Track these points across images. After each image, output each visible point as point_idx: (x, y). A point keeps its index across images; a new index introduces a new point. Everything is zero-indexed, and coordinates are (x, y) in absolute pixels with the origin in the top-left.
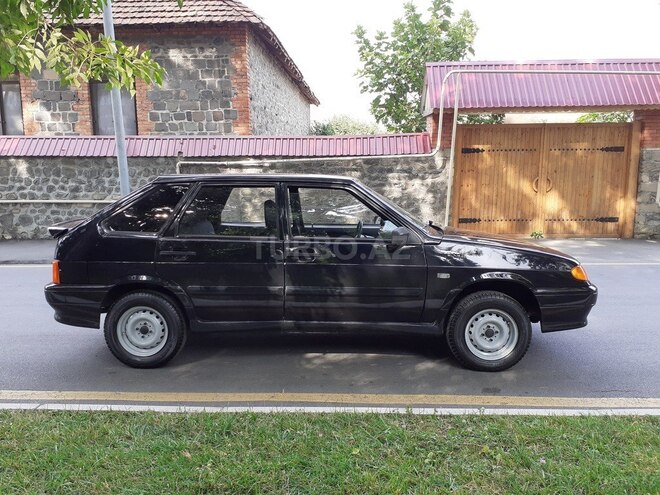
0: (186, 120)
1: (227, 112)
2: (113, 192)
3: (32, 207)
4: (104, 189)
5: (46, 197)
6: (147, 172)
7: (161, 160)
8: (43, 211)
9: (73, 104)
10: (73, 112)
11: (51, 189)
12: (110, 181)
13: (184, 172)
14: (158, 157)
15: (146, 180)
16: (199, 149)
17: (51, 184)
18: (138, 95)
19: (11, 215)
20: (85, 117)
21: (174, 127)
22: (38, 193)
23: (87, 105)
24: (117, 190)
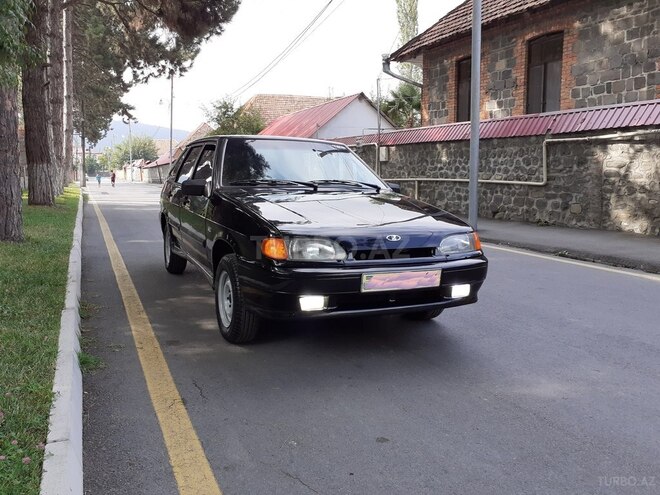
0: (605, 93)
1: (652, 76)
2: (496, 173)
3: (445, 185)
4: (490, 169)
5: (454, 176)
6: (522, 153)
7: (533, 139)
8: (451, 189)
9: (512, 91)
10: (511, 98)
11: (457, 169)
12: (495, 162)
13: (552, 152)
14: (530, 136)
15: (521, 159)
16: (567, 124)
17: (458, 164)
18: (564, 72)
19: (434, 191)
20: (520, 102)
21: (593, 102)
22: (450, 173)
23: (522, 90)
24: (499, 170)
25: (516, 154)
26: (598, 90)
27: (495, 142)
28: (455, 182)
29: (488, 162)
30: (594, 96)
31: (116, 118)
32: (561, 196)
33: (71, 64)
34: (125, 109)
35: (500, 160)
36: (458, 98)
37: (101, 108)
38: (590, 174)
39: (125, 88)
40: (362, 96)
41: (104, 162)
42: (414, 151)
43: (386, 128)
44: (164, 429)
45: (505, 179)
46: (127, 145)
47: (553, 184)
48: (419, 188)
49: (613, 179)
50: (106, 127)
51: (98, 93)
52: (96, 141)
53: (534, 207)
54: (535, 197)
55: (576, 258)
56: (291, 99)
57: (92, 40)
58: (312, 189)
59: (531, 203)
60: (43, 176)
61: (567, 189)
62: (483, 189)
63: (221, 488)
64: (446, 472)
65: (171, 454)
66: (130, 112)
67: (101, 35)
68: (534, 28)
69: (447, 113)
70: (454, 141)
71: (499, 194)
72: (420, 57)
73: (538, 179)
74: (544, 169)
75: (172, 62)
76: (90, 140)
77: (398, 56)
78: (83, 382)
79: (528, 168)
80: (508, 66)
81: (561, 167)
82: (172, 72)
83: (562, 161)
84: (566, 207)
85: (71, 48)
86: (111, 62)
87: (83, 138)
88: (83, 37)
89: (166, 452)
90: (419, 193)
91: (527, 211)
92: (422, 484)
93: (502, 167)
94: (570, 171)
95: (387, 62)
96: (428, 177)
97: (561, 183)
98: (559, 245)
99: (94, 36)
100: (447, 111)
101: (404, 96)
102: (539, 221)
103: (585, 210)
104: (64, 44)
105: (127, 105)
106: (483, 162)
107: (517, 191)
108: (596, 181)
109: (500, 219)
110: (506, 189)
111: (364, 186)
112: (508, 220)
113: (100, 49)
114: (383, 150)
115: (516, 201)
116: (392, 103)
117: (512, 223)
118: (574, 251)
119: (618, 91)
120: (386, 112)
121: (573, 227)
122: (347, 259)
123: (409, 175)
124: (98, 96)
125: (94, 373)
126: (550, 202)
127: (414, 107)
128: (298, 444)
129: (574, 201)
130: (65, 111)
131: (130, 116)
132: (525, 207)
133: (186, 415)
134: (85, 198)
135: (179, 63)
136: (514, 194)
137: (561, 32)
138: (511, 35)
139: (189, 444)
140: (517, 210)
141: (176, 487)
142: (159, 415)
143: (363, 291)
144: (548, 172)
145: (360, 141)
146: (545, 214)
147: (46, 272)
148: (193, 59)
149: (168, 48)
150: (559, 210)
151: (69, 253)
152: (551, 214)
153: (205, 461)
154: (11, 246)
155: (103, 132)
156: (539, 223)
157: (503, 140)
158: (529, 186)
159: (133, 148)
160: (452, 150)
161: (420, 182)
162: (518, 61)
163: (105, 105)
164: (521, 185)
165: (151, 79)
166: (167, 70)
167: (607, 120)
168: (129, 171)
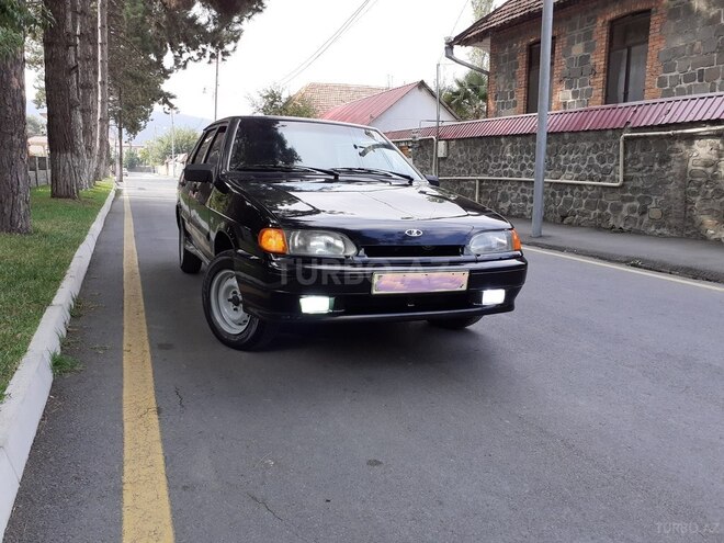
0: (697, 82)
2: (567, 171)
3: (509, 185)
4: (560, 167)
5: (519, 175)
6: (596, 149)
7: (610, 133)
8: (516, 189)
9: (590, 79)
10: (589, 87)
11: (523, 167)
12: (565, 159)
13: (630, 147)
14: (606, 129)
15: (595, 156)
16: (648, 116)
17: (524, 162)
18: (649, 58)
19: (497, 191)
20: (598, 91)
21: (681, 92)
22: (515, 171)
23: (601, 78)
24: (570, 169)
25: (589, 150)
26: (688, 79)
27: (567, 136)
28: (521, 182)
29: (558, 160)
30: (684, 85)
31: (157, 107)
32: (638, 199)
33: (106, 47)
34: (166, 98)
35: (571, 157)
36: (528, 87)
37: (140, 96)
38: (674, 174)
39: (166, 74)
40: (422, 85)
41: (146, 156)
42: (476, 146)
43: (446, 119)
44: (127, 440)
45: (577, 179)
46: (169, 138)
47: (630, 184)
48: (480, 188)
49: (699, 179)
50: (145, 118)
51: (137, 79)
52: (136, 133)
53: (608, 211)
54: (609, 200)
55: (650, 269)
56: (347, 89)
57: (130, 21)
58: (332, 177)
59: (604, 207)
60: (67, 167)
61: (647, 191)
62: (551, 190)
63: (172, 511)
64: (441, 503)
65: (126, 469)
66: (171, 101)
67: (140, 15)
68: (617, 6)
69: (515, 104)
70: (521, 135)
71: (569, 196)
72: (488, 41)
73: (613, 179)
74: (621, 168)
75: (213, 45)
76: (129, 131)
77: (463, 39)
78: (53, 385)
79: (602, 166)
80: (586, 50)
81: (640, 166)
82: (212, 56)
83: (642, 159)
84: (644, 212)
85: (106, 29)
86: (150, 45)
87: (120, 129)
88: (121, 17)
89: (122, 467)
90: (480, 193)
91: (600, 216)
92: (408, 516)
93: (574, 165)
94: (650, 170)
95: (450, 46)
96: (491, 175)
97: (639, 184)
98: (632, 254)
99: (132, 16)
100: (515, 102)
101: (470, 85)
102: (613, 227)
103: (665, 215)
104: (99, 25)
105: (168, 94)
106: (553, 159)
107: (590, 193)
108: (679, 182)
109: (570, 224)
110: (577, 190)
111: (395, 176)
112: (579, 225)
113: (139, 31)
114: (442, 145)
115: (588, 204)
116: (457, 94)
117: (583, 229)
118: (647, 261)
119: (712, 80)
120: (449, 103)
121: (651, 235)
122: (357, 255)
123: (469, 173)
124: (137, 83)
125: (68, 375)
126: (626, 205)
127: (480, 98)
128: (276, 463)
129: (653, 205)
130: (100, 98)
131: (171, 106)
132: (598, 211)
133: (157, 426)
134: (118, 193)
135: (221, 47)
136: (585, 196)
137: (648, 12)
138: (591, 14)
139: (150, 458)
140: (589, 214)
141: (120, 507)
142: (126, 425)
143: (374, 292)
144: (625, 171)
145: (417, 135)
146: (619, 219)
147: (45, 267)
148: (236, 42)
149: (208, 29)
150: (636, 215)
151: (77, 247)
152: (627, 219)
153: (163, 478)
154: (15, 238)
155: (143, 123)
156: (613, 230)
157: (576, 134)
158: (603, 187)
159: (176, 141)
160: (518, 145)
161: (481, 181)
162: (598, 44)
163: (144, 93)
164: (594, 186)
165: (190, 63)
166: (208, 55)
167: (695, 111)
168: (171, 166)
